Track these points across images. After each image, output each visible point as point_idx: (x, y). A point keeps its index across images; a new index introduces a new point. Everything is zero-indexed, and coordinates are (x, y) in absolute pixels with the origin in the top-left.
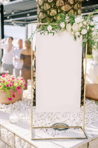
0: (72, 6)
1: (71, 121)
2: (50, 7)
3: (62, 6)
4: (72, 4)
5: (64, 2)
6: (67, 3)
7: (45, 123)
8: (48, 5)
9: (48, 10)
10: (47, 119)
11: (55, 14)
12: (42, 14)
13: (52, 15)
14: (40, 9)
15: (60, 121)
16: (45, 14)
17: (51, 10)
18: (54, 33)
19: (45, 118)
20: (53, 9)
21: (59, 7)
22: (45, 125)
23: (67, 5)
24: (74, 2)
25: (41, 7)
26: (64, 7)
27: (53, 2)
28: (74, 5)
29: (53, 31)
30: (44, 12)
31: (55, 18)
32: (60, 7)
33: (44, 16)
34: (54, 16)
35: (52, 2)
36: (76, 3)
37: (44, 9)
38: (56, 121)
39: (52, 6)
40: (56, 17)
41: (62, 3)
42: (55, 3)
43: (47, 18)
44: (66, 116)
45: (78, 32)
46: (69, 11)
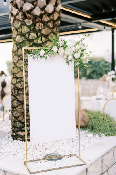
0: (52, 30)
1: (62, 150)
2: (29, 30)
3: (42, 29)
4: (51, 28)
5: (44, 25)
6: (47, 26)
7: (35, 155)
8: (26, 28)
9: (27, 33)
10: (36, 152)
11: (35, 38)
12: (19, 38)
13: (31, 39)
14: (17, 32)
15: (50, 151)
16: (23, 37)
17: (30, 33)
18: (46, 57)
19: (33, 151)
20: (32, 32)
21: (38, 30)
22: (36, 157)
23: (47, 29)
24: (53, 26)
25: (18, 30)
26: (45, 30)
27: (33, 25)
28: (53, 28)
29: (46, 56)
30: (22, 35)
31: (35, 41)
32: (40, 30)
33: (22, 39)
34: (34, 40)
35: (31, 25)
36: (55, 27)
37: (22, 31)
38: (46, 152)
39: (31, 29)
40: (37, 40)
41: (42, 27)
42: (35, 26)
43: (26, 42)
44: (55, 146)
45: (71, 56)
46: (49, 34)
